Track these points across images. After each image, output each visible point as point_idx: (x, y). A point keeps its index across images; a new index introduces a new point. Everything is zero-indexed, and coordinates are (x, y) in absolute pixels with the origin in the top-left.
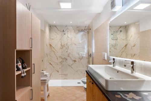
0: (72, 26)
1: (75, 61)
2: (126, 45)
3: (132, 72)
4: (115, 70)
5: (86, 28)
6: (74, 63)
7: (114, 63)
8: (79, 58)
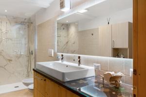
0: (6, 16)
1: (10, 60)
2: (67, 42)
3: (79, 65)
4: (64, 65)
5: (26, 21)
6: (9, 63)
7: (62, 59)
8: (17, 57)
